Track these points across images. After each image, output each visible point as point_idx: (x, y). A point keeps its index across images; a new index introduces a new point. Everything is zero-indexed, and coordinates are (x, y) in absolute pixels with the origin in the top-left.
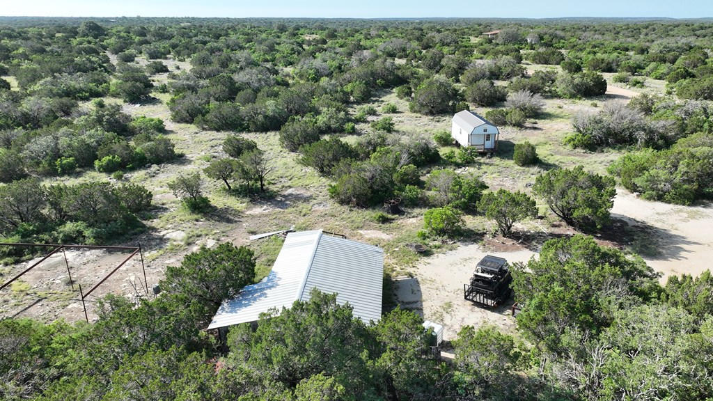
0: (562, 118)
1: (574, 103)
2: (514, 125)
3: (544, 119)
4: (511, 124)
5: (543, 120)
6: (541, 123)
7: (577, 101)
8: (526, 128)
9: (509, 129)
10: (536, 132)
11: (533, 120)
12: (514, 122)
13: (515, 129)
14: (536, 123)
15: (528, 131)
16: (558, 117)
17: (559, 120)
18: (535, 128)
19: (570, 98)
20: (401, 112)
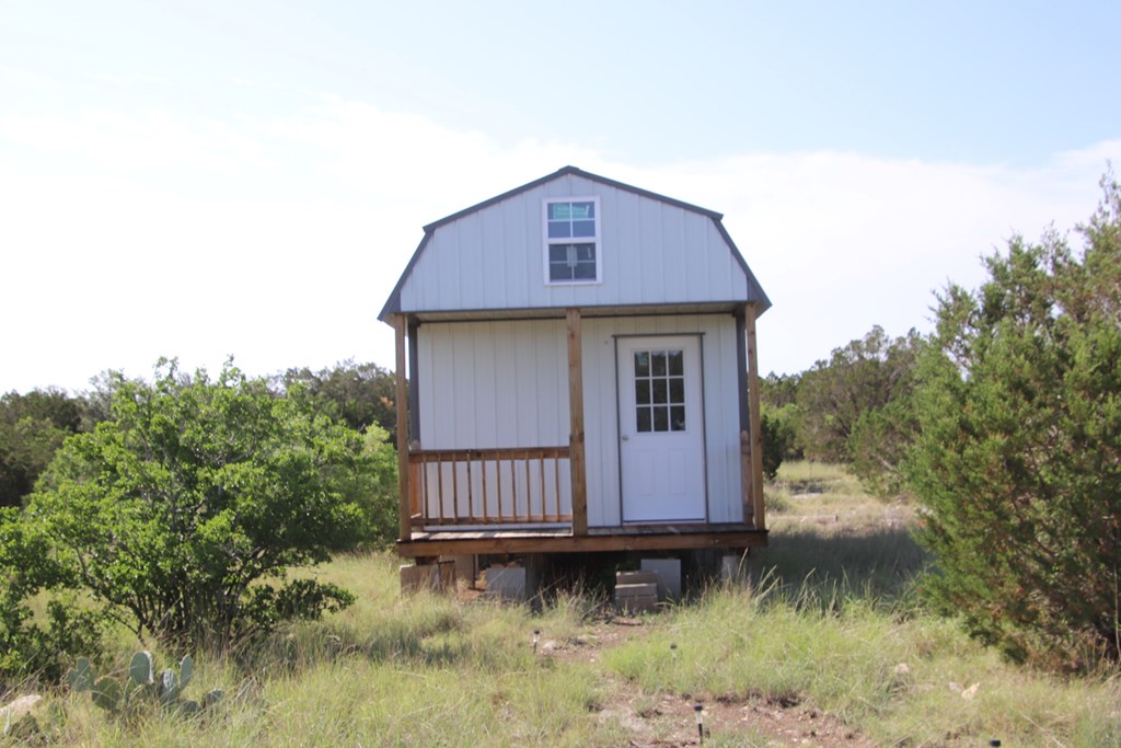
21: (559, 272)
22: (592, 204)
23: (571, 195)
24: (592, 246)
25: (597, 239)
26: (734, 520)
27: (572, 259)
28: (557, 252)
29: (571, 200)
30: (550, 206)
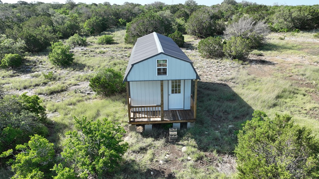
0: (290, 49)
1: (293, 35)
2: (234, 58)
3: (270, 50)
4: (230, 56)
5: (269, 52)
6: (267, 55)
7: (296, 34)
8: (251, 61)
9: (227, 62)
10: (266, 68)
11: (256, 51)
12: (234, 53)
13: (236, 63)
14: (261, 55)
15: (255, 66)
16: (285, 48)
17: (289, 51)
18: (263, 62)
19: (287, 31)
20: (117, 43)
21: (159, 73)
22: (166, 60)
23: (162, 58)
24: (166, 69)
25: (167, 67)
26: (189, 109)
27: (162, 71)
28: (159, 70)
29: (162, 59)
30: (158, 60)
